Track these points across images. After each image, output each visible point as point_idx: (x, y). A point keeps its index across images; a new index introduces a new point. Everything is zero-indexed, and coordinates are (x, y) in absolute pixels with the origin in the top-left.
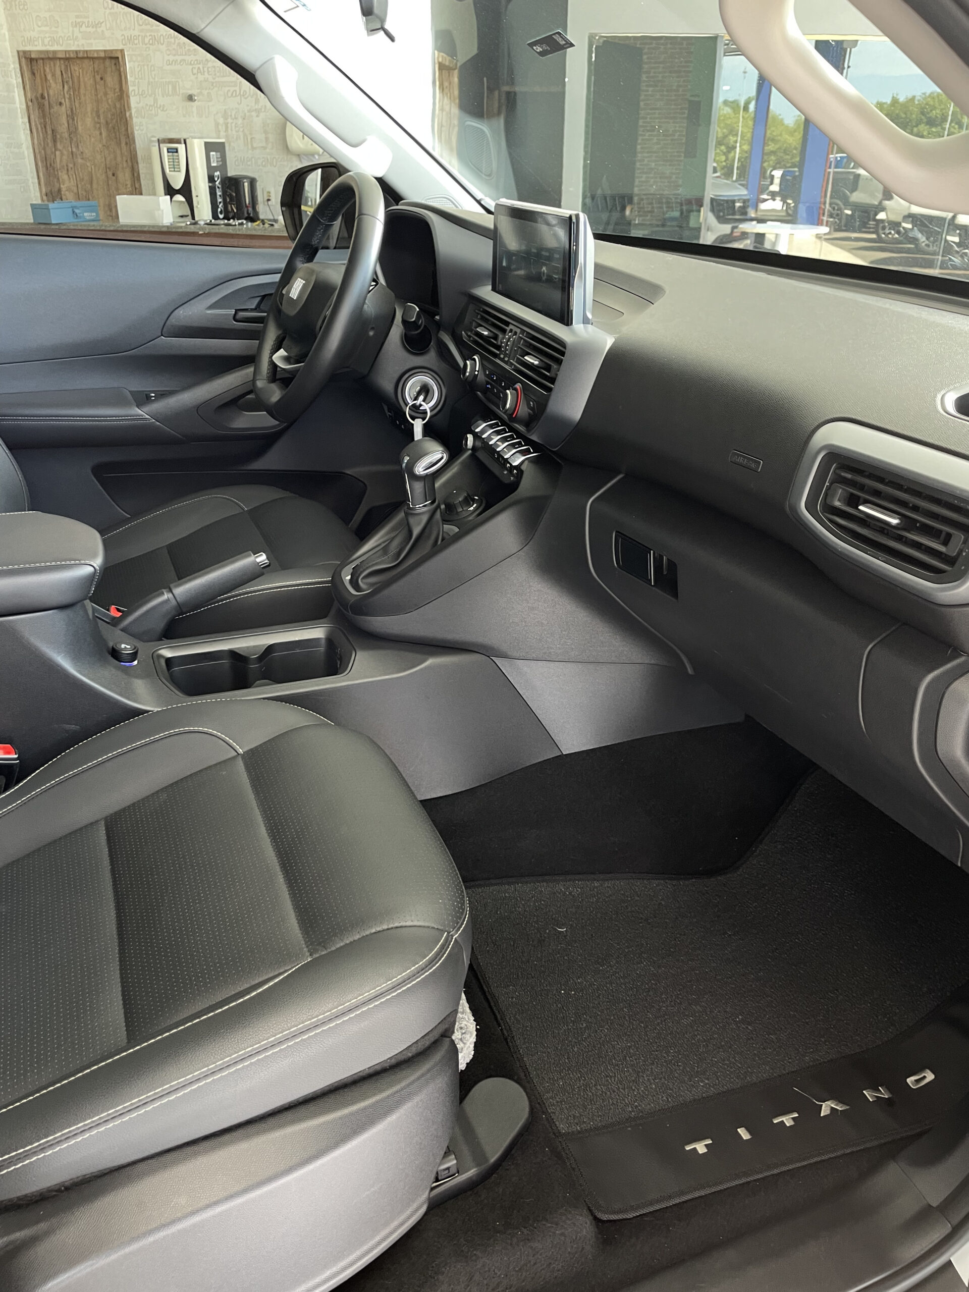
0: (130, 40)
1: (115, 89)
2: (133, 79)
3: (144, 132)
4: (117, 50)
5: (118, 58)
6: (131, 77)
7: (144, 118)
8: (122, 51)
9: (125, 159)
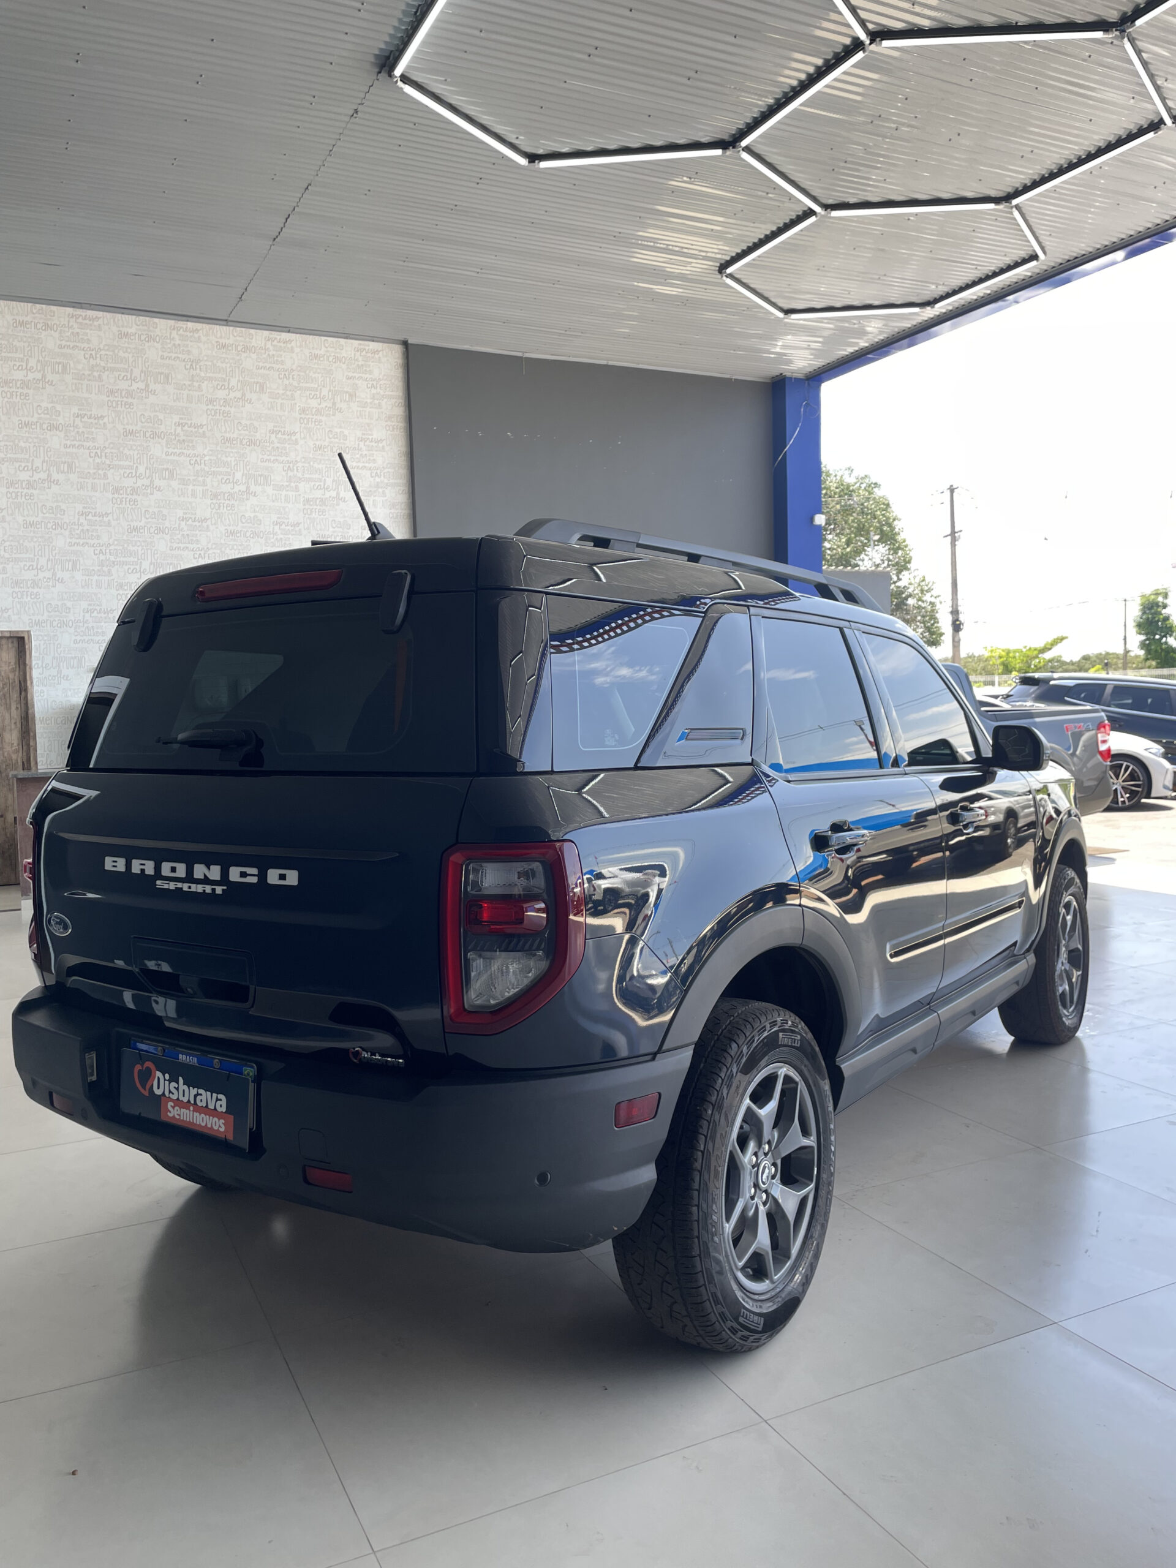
0: (38, 623)
1: (10, 663)
2: (37, 655)
3: (45, 697)
4: (22, 632)
5: (23, 638)
6: (35, 652)
7: (46, 686)
8: (28, 632)
9: (13, 721)
